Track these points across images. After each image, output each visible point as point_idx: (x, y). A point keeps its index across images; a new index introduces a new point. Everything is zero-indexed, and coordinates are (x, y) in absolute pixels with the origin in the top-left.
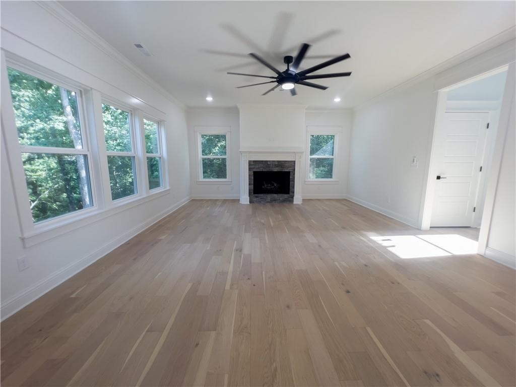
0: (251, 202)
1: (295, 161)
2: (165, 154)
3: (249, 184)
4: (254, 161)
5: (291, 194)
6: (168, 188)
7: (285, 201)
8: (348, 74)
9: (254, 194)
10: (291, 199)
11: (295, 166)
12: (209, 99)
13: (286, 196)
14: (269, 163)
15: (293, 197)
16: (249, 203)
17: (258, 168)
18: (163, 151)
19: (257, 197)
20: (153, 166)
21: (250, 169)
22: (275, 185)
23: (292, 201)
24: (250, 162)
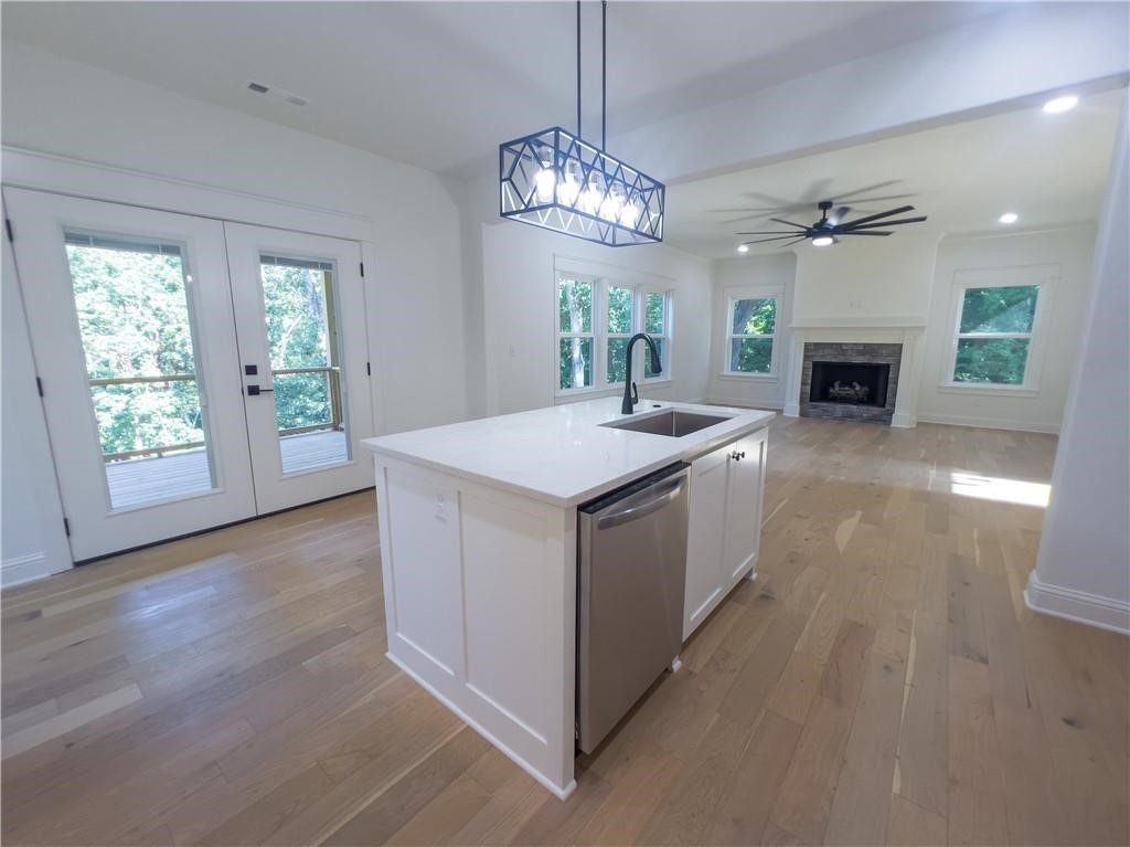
0: (803, 414)
1: (901, 345)
2: (670, 335)
3: (803, 384)
4: (816, 344)
5: (888, 407)
6: (669, 379)
7: (872, 420)
8: (924, 219)
9: (811, 401)
10: (886, 417)
11: (900, 353)
12: (743, 249)
13: (875, 410)
14: (844, 348)
15: (891, 413)
16: (797, 416)
17: (823, 356)
18: (668, 329)
19: (816, 407)
20: (654, 350)
21: (806, 358)
22: (858, 388)
23: (888, 422)
24: (807, 345)
